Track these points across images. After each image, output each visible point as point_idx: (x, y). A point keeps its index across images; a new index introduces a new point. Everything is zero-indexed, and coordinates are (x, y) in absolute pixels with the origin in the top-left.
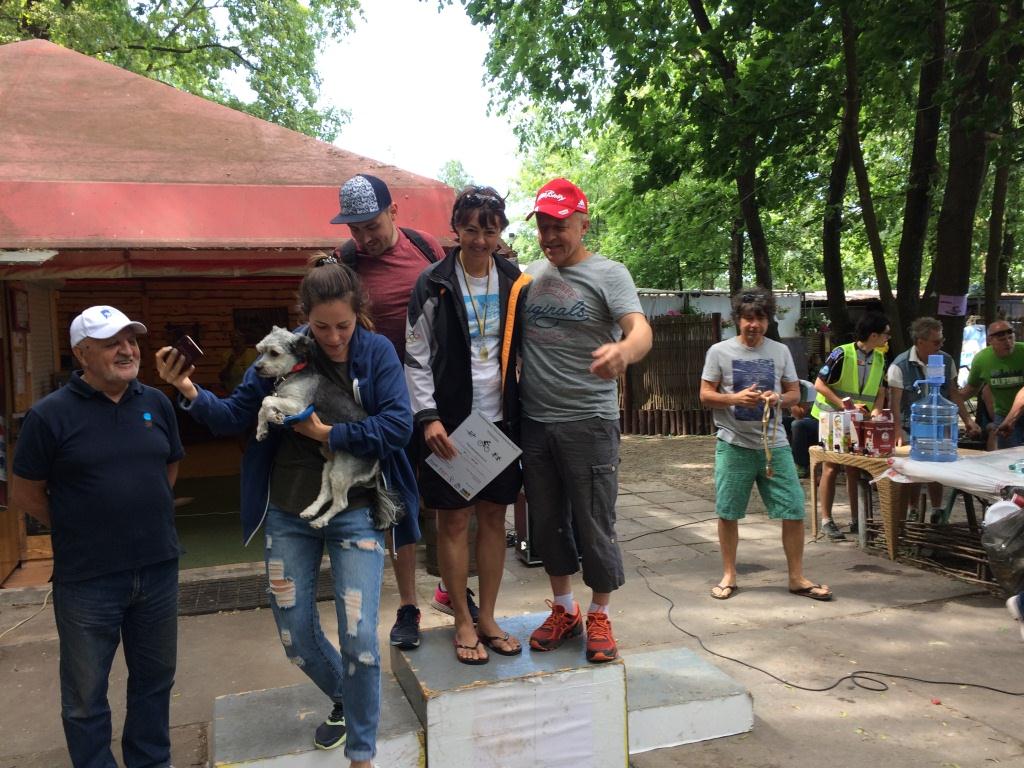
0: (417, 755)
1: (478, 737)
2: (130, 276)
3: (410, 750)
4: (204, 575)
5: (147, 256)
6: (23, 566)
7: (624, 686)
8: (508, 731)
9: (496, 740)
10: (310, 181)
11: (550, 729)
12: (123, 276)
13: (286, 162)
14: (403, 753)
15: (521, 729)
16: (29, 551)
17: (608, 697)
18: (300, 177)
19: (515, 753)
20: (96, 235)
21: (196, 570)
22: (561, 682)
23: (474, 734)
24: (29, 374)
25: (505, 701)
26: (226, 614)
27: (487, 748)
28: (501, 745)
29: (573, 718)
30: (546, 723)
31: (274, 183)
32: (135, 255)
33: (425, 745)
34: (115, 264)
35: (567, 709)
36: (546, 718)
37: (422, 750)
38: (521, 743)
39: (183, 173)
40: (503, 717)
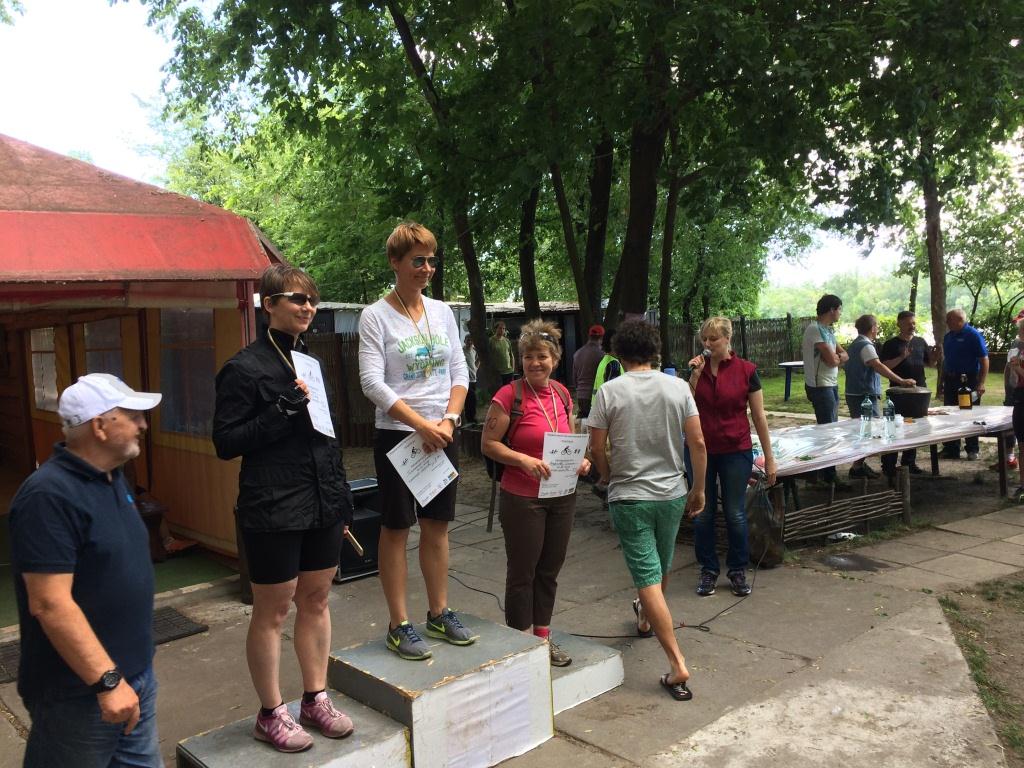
0: (404, 751)
1: (450, 724)
3: (399, 747)
8: (470, 716)
9: (463, 726)
10: (93, 208)
11: (502, 708)
13: (57, 186)
14: (394, 751)
15: (481, 712)
17: (539, 673)
18: (79, 203)
19: (476, 734)
22: (507, 667)
23: (447, 723)
25: (469, 690)
27: (457, 733)
28: (466, 730)
29: (516, 695)
30: (497, 704)
31: (53, 210)
33: (411, 741)
35: (512, 689)
36: (498, 698)
37: (408, 745)
38: (481, 724)
40: (468, 704)
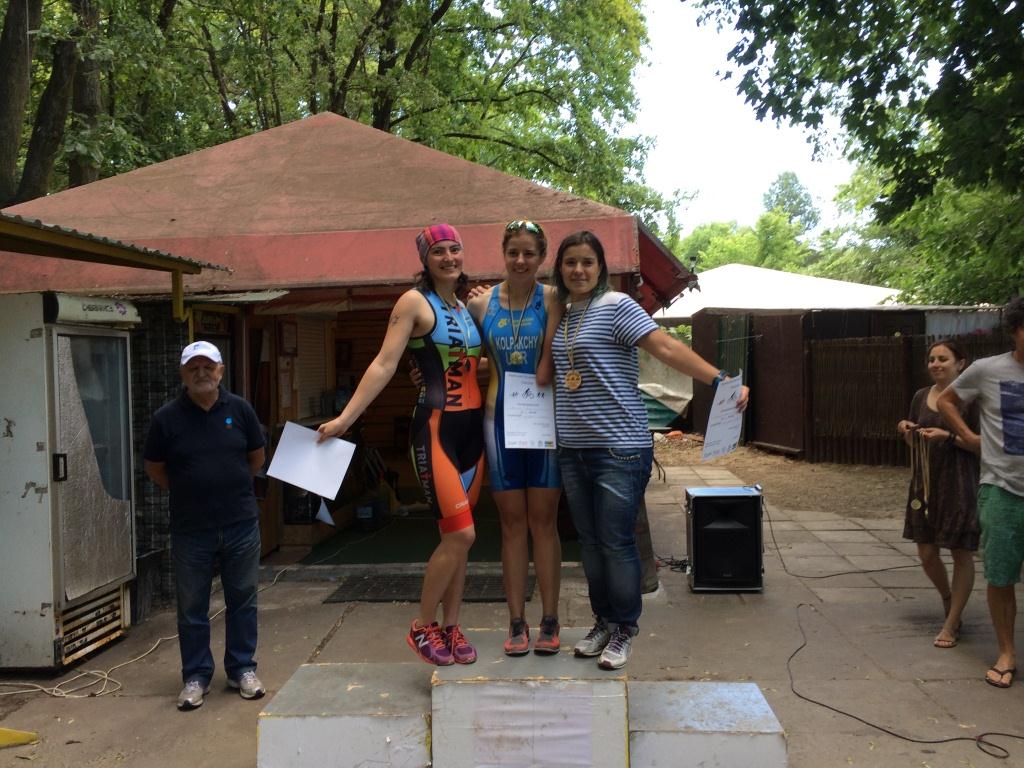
0: (424, 735)
1: (478, 728)
2: (352, 309)
3: (419, 730)
4: (401, 569)
5: (366, 292)
6: (281, 550)
7: (625, 703)
8: (506, 727)
9: (495, 734)
11: (548, 733)
12: (346, 309)
14: (412, 731)
15: (520, 728)
16: (285, 537)
17: (608, 712)
19: (513, 749)
20: (321, 276)
21: (396, 565)
22: (559, 690)
23: (474, 725)
24: (296, 391)
26: (398, 604)
27: (487, 740)
28: (500, 740)
29: (571, 725)
30: (544, 726)
32: (356, 292)
33: (430, 726)
34: (339, 299)
35: (565, 716)
36: (545, 721)
37: (429, 731)
38: (518, 740)
39: (398, 220)
40: (503, 713)
